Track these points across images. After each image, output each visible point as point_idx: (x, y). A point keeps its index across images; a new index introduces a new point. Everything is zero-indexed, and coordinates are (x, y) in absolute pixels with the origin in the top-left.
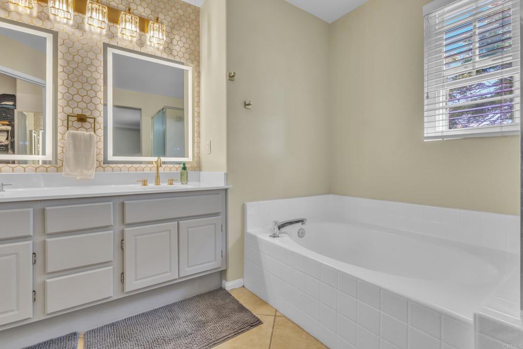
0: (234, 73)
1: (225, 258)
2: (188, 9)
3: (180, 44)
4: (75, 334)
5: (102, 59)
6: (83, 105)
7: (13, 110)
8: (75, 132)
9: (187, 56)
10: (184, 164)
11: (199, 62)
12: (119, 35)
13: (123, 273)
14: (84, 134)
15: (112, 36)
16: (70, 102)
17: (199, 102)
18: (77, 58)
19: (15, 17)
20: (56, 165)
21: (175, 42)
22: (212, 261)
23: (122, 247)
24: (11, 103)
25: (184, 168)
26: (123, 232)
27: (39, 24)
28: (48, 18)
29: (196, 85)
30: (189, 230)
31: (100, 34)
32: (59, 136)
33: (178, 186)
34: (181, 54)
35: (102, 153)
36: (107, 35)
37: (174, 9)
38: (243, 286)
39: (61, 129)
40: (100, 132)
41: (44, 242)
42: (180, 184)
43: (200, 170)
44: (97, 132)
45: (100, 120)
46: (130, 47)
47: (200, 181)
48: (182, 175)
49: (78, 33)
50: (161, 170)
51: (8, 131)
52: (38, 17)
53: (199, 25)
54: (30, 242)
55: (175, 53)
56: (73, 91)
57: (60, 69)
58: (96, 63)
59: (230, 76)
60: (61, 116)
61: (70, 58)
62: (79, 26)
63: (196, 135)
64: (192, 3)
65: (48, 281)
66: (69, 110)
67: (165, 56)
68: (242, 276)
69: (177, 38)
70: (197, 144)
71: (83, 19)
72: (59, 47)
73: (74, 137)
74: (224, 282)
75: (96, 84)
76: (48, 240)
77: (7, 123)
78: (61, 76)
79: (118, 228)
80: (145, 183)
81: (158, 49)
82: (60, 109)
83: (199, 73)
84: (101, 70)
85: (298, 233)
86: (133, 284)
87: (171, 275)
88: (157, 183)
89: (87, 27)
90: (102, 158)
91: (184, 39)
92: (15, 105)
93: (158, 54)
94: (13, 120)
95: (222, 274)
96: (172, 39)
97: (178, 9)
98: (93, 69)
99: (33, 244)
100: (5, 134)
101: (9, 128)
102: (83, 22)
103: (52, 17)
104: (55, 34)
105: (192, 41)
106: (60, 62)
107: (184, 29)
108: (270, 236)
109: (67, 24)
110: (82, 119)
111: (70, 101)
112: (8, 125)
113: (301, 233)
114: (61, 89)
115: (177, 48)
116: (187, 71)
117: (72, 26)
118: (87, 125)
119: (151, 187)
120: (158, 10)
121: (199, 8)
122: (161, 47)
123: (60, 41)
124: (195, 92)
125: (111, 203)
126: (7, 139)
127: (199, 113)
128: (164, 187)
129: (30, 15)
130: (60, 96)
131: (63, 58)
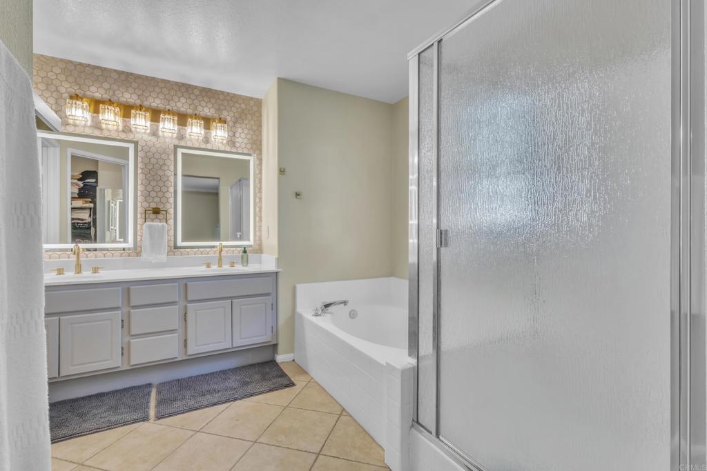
0: (284, 169)
1: (275, 332)
2: (251, 102)
3: (243, 136)
4: (150, 384)
5: (173, 159)
6: (157, 200)
7: (95, 187)
8: (151, 223)
9: (249, 146)
10: (245, 248)
11: (260, 150)
12: (188, 136)
13: (186, 340)
14: (158, 225)
15: (181, 137)
16: (147, 198)
17: (260, 189)
18: (153, 161)
19: (106, 134)
20: (137, 250)
21: (237, 135)
22: (262, 336)
23: (185, 319)
24: (93, 181)
25: (245, 252)
26: (186, 307)
27: (123, 136)
28: (131, 131)
29: (257, 172)
30: (242, 307)
31: (172, 138)
32: (139, 226)
33: (239, 269)
34: (243, 145)
35: (173, 239)
36: (177, 138)
37: (237, 105)
38: (294, 360)
39: (140, 221)
40: (171, 222)
41: (129, 312)
42: (241, 265)
43: (262, 253)
44: (169, 222)
45: (172, 211)
46: (196, 145)
47: (261, 263)
48: (242, 257)
49: (154, 139)
50: (223, 254)
51: (90, 209)
52: (123, 131)
53: (261, 116)
54: (119, 312)
55: (237, 145)
56: (150, 188)
57: (140, 171)
58: (168, 162)
59: (280, 171)
60: (140, 210)
61: (147, 161)
62: (154, 133)
63: (257, 219)
64: (254, 97)
65: (132, 341)
66: (145, 204)
67: (228, 149)
68: (292, 351)
69: (240, 130)
70: (258, 228)
71: (158, 126)
72: (139, 153)
73: (150, 227)
74: (276, 355)
75: (168, 180)
76: (132, 311)
77: (90, 200)
78: (140, 176)
79: (183, 303)
80: (208, 266)
81: (222, 143)
82: (139, 204)
83: (261, 160)
84: (172, 168)
85: (350, 313)
86: (193, 349)
87: (225, 345)
88: (220, 266)
89: (160, 133)
90: (172, 244)
91: (246, 131)
92: (97, 182)
93: (222, 148)
94: (95, 197)
95: (274, 347)
96: (234, 133)
97: (240, 104)
98: (166, 168)
99: (122, 313)
100: (88, 211)
101: (92, 205)
102: (158, 130)
103: (133, 129)
104: (136, 143)
105: (254, 131)
106: (140, 165)
107: (246, 122)
108: (313, 315)
109: (145, 133)
110: (156, 211)
111: (147, 196)
112: (90, 202)
113: (352, 313)
114: (140, 188)
115: (240, 140)
116: (249, 160)
117: (149, 134)
118: (160, 216)
119: (215, 270)
120: (222, 107)
121: (261, 100)
122: (225, 142)
123: (140, 148)
124: (257, 179)
125: (177, 284)
126: (90, 216)
127: (260, 199)
128: (226, 269)
129: (117, 131)
130: (139, 193)
131: (142, 162)
